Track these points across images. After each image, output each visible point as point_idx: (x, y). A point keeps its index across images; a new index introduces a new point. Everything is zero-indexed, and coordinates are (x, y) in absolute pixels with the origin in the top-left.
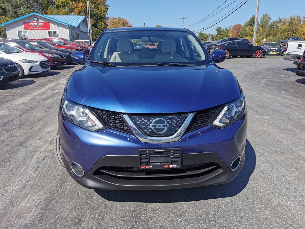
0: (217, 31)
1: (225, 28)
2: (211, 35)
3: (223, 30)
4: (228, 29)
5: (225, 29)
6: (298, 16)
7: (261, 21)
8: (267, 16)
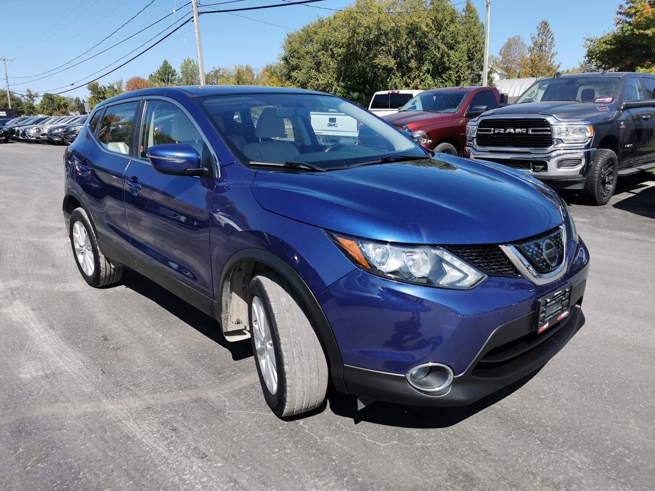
0: (90, 92)
1: (109, 85)
2: (75, 99)
3: (104, 88)
4: (116, 87)
5: (109, 87)
6: (247, 66)
7: (183, 72)
8: (192, 64)
